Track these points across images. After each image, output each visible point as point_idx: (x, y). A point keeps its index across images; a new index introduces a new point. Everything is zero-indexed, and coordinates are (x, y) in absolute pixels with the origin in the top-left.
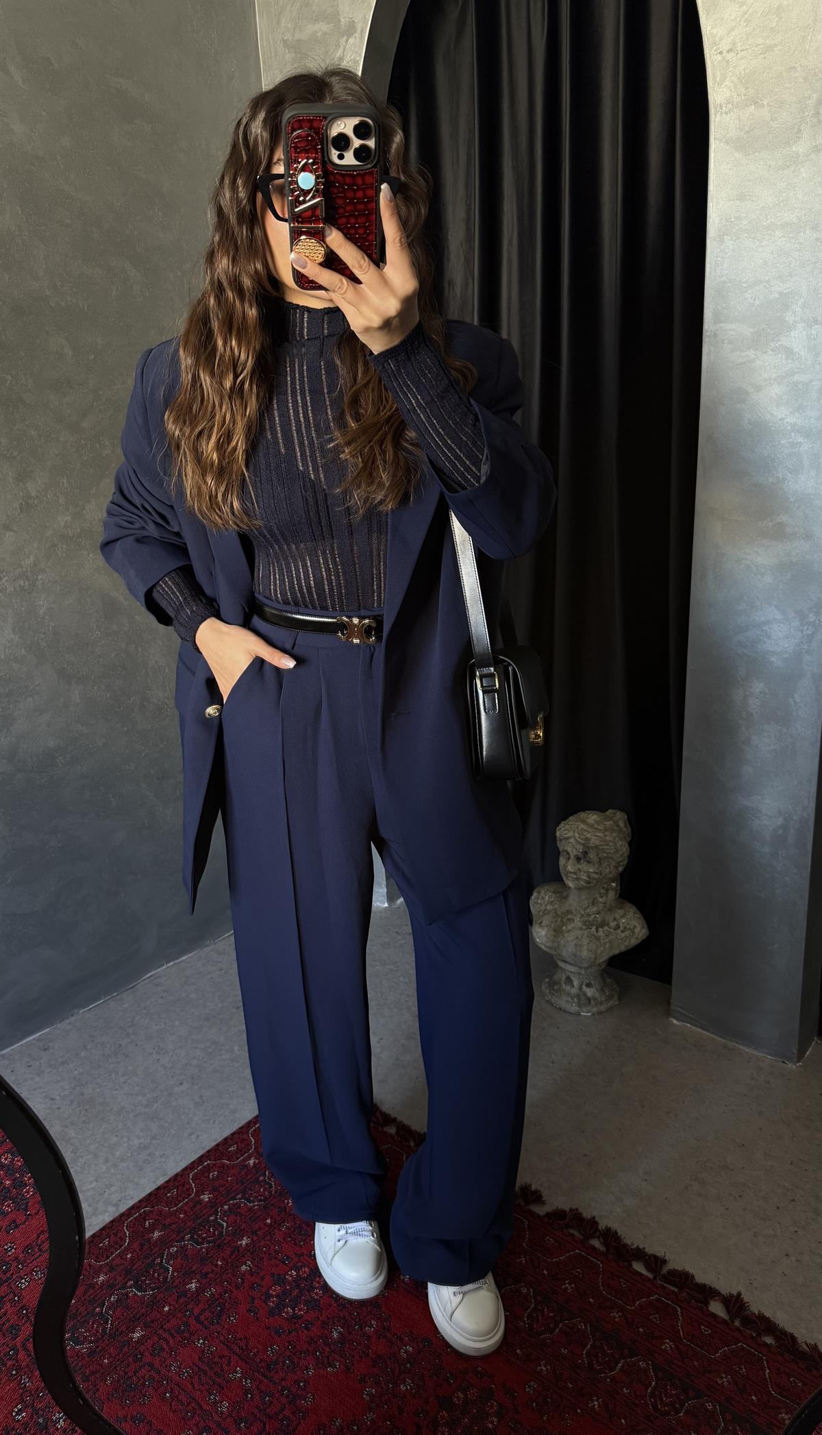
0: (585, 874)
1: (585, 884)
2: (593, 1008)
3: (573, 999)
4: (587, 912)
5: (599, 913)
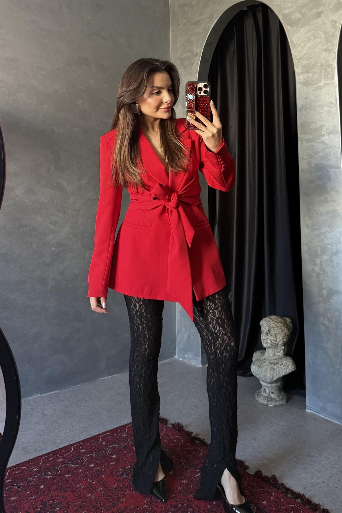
0: (270, 340)
1: (270, 345)
2: (273, 402)
3: (265, 398)
4: (271, 359)
5: (276, 359)
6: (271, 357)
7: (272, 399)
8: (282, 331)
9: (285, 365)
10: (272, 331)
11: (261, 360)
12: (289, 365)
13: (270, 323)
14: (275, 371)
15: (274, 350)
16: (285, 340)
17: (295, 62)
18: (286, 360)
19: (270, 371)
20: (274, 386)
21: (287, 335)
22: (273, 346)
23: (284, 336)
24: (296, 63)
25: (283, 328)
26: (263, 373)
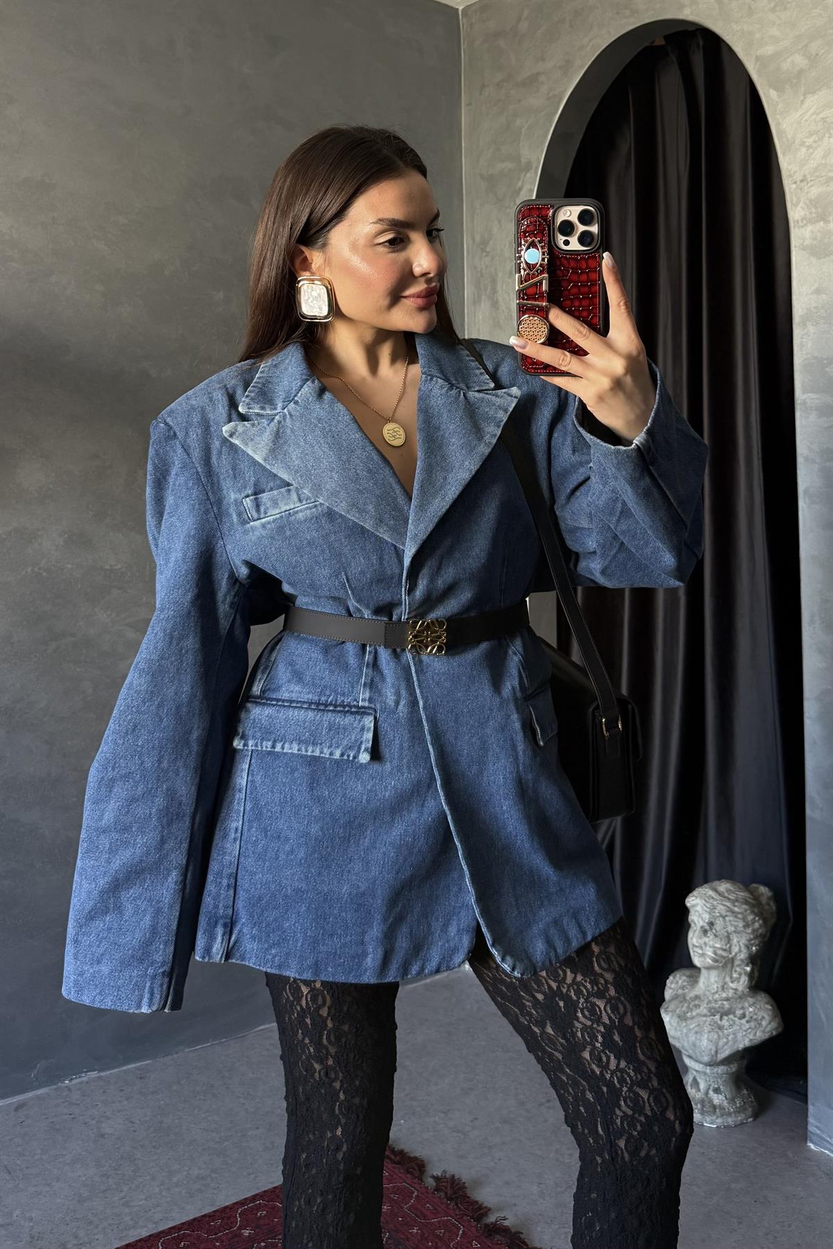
0: (711, 949)
1: (711, 962)
2: (717, 1117)
4: (715, 997)
5: (727, 999)
6: (714, 993)
7: (714, 1107)
8: (746, 926)
9: (751, 1018)
10: (719, 924)
11: (688, 998)
12: (763, 1018)
13: (715, 903)
14: (724, 1034)
15: (723, 975)
16: (754, 948)
17: (790, 189)
18: (754, 1003)
19: (710, 1032)
20: (720, 1071)
21: (761, 935)
22: (720, 965)
23: (751, 940)
24: (790, 192)
25: (750, 917)
26: (692, 1038)
